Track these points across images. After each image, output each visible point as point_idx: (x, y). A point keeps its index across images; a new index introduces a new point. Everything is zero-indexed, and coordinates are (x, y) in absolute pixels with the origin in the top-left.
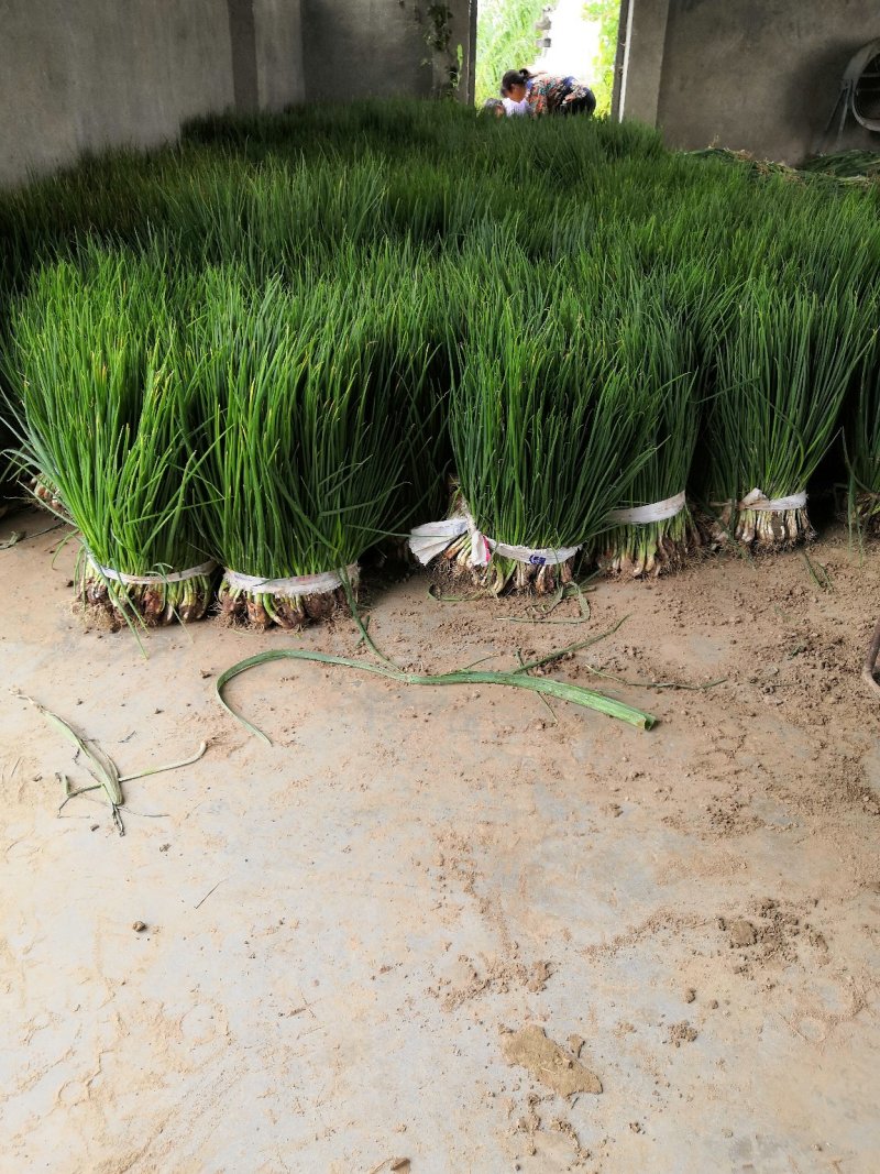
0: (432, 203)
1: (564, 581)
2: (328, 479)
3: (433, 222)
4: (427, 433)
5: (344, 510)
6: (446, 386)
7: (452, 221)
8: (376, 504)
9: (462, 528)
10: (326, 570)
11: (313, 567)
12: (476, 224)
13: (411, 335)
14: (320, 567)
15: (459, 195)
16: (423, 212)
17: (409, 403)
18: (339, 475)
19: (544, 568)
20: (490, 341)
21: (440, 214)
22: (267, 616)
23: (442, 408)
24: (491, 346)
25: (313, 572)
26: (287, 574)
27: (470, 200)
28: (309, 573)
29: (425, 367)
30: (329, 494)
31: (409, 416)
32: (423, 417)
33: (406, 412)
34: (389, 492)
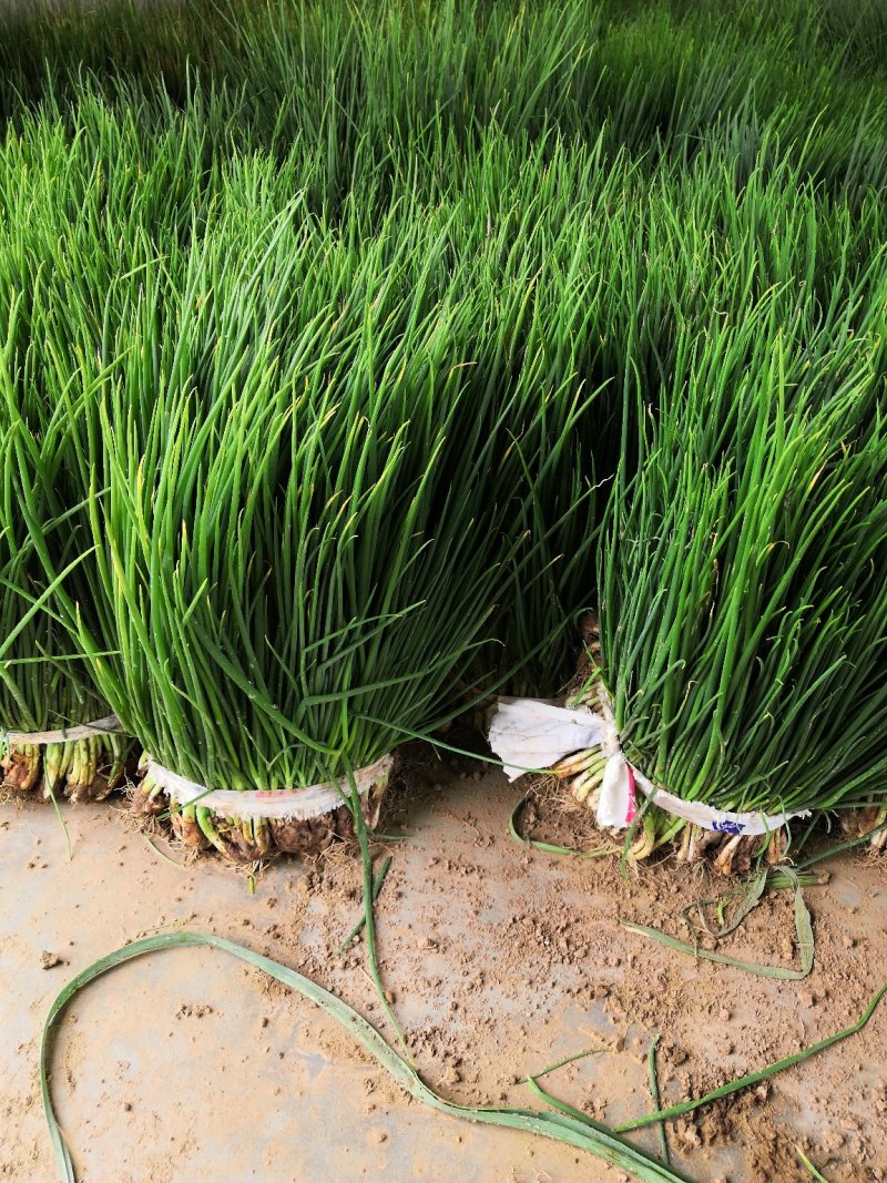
0: (659, 79)
1: (772, 861)
2: (326, 641)
3: (655, 110)
4: (553, 545)
5: (359, 691)
6: (607, 468)
7: (685, 111)
8: (426, 678)
9: (590, 737)
10: (315, 781)
11: (289, 779)
12: (724, 119)
13: (551, 355)
14: (302, 779)
15: (704, 68)
16: (641, 93)
17: (524, 490)
18: (351, 632)
19: (736, 839)
20: (717, 396)
21: (668, 96)
22: (203, 838)
23: (592, 506)
24: (716, 408)
25: (288, 785)
26: (239, 785)
27: (721, 79)
28: (281, 786)
29: (571, 421)
30: (330, 663)
31: (523, 514)
32: (550, 517)
33: (515, 508)
34: (458, 654)
